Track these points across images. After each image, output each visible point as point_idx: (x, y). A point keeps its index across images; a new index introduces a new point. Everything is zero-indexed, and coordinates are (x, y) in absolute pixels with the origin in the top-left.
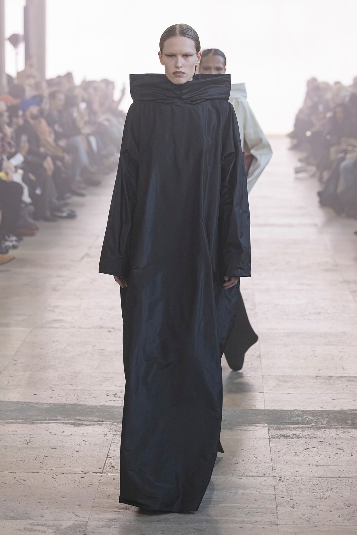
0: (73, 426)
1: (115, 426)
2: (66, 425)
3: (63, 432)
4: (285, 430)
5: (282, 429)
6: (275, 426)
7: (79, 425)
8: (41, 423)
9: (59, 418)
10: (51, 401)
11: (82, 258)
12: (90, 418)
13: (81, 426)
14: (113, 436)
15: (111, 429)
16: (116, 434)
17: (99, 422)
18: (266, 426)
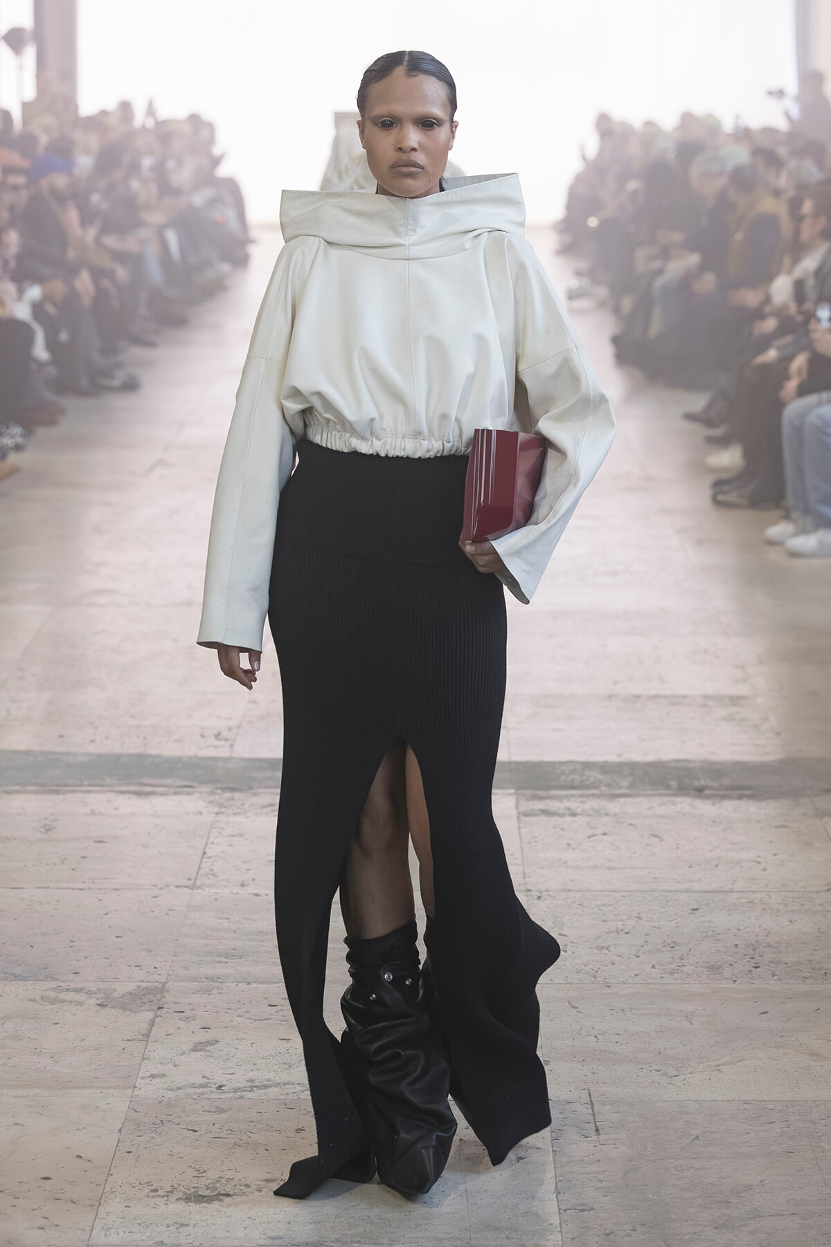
0: (135, 797)
1: (217, 797)
2: (122, 796)
3: (117, 809)
4: (548, 801)
5: (540, 798)
6: (529, 792)
7: (147, 794)
8: (73, 791)
9: (109, 781)
10: (92, 749)
11: (152, 468)
12: (168, 781)
13: (151, 797)
14: (214, 815)
15: (211, 802)
16: (219, 811)
17: (185, 789)
18: (512, 794)
